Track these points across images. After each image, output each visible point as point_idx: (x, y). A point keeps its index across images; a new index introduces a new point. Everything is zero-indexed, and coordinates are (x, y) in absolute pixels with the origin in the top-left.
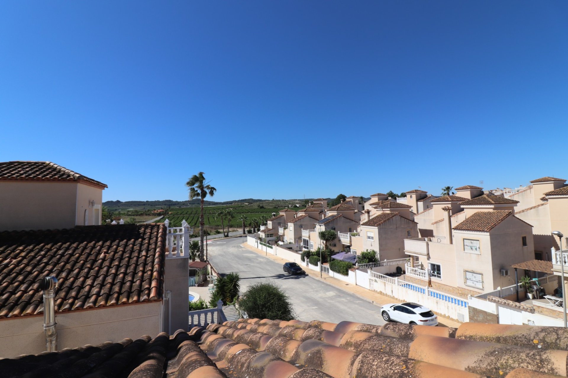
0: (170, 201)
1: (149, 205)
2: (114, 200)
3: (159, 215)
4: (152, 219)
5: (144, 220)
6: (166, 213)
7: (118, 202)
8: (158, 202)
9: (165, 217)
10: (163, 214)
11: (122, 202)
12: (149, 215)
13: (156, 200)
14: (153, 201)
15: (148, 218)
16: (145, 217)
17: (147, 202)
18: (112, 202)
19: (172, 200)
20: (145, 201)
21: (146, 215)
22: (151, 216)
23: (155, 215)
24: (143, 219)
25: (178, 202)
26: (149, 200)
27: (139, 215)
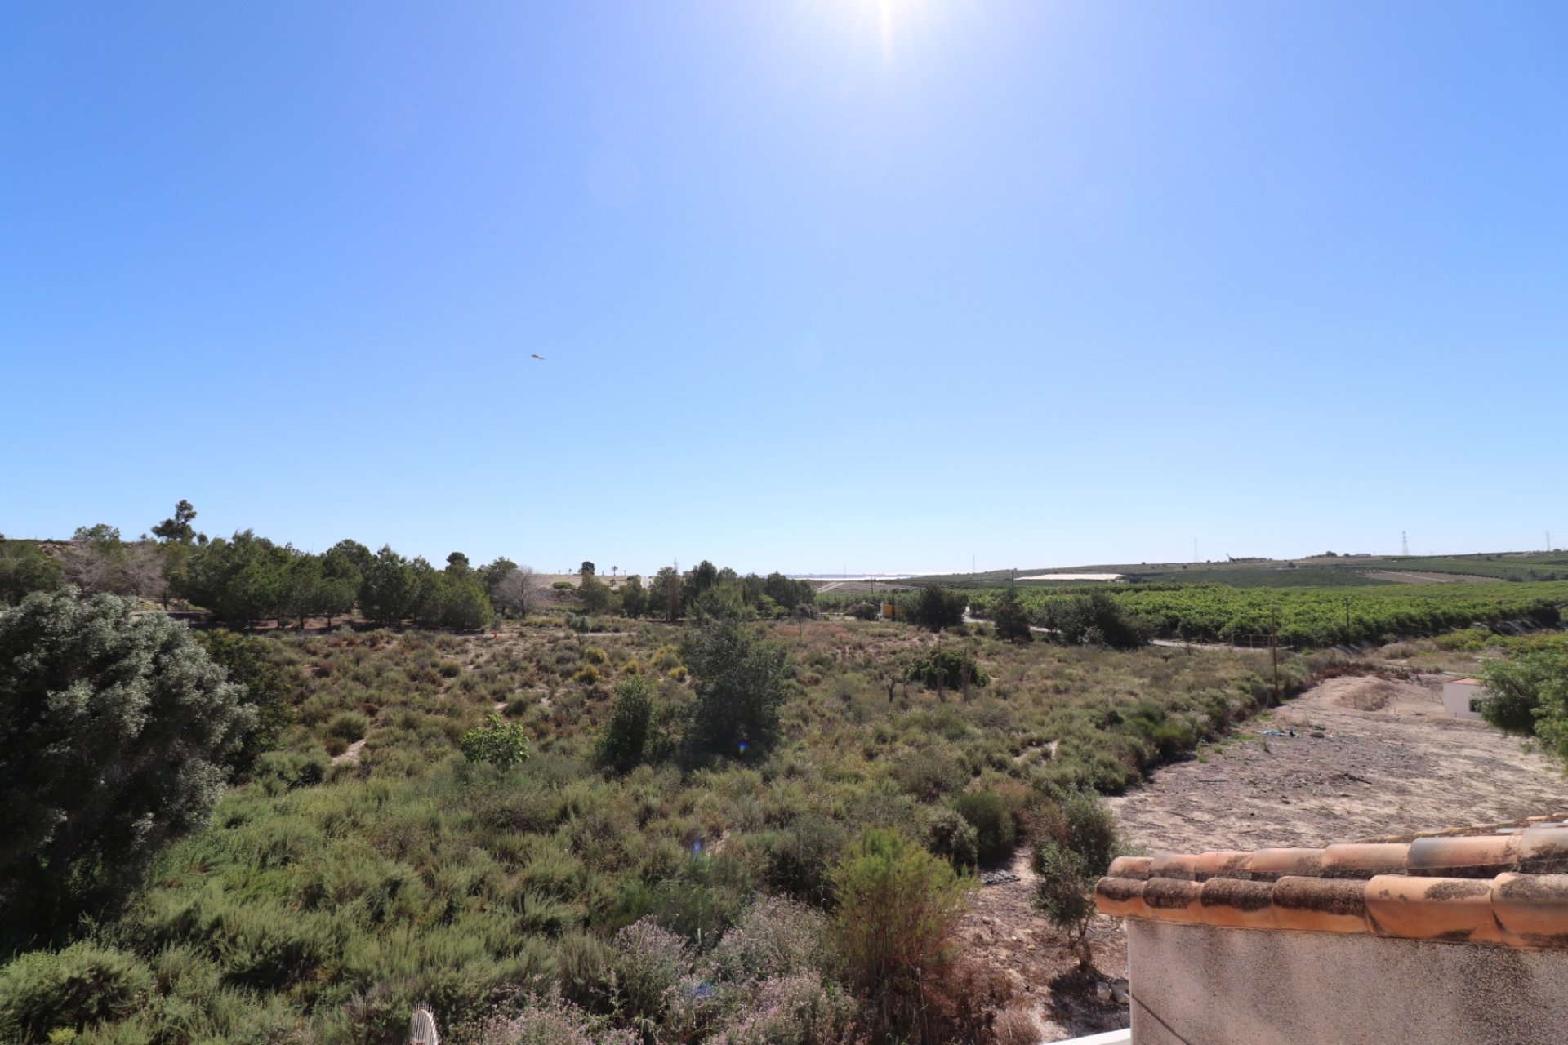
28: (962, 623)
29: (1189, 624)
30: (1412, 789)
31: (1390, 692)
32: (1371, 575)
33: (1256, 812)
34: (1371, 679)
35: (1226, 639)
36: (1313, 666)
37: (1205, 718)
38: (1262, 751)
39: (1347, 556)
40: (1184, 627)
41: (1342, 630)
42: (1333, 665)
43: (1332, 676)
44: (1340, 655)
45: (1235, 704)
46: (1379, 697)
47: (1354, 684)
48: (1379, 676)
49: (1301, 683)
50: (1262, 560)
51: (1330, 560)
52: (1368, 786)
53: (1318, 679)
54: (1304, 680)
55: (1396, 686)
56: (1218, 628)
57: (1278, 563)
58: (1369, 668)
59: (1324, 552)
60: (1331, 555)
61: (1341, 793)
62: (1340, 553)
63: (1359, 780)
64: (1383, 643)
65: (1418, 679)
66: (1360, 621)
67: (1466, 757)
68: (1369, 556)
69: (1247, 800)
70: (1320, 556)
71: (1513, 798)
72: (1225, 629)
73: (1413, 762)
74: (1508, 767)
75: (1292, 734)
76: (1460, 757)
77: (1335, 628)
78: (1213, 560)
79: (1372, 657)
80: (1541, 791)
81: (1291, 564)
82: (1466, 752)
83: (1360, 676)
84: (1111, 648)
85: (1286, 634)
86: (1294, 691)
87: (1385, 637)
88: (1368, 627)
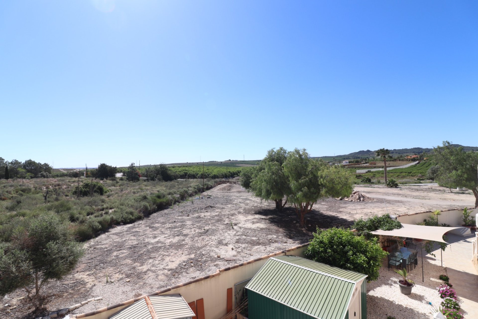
0: (419, 149)
1: (396, 153)
2: (365, 150)
3: (414, 160)
4: (406, 164)
5: (399, 165)
6: (420, 159)
7: (368, 151)
8: (406, 150)
9: (421, 162)
10: (418, 160)
11: (372, 151)
12: (402, 160)
13: (404, 148)
14: (400, 150)
15: (402, 163)
16: (399, 162)
17: (395, 150)
18: (363, 151)
19: (421, 147)
20: (393, 150)
21: (400, 160)
22: (405, 161)
23: (409, 161)
24: (397, 164)
25: (429, 149)
26: (397, 149)
27: (393, 161)
28: (115, 177)
29: (190, 174)
30: (226, 208)
31: (232, 187)
32: (237, 165)
33: (176, 220)
34: (228, 184)
35: (199, 178)
36: (215, 182)
37: (178, 196)
38: (191, 203)
39: (233, 160)
40: (188, 175)
41: (225, 174)
42: (220, 181)
43: (220, 184)
44: (224, 179)
45: (190, 192)
46: (229, 188)
47: (224, 185)
48: (230, 183)
49: (211, 186)
50: (215, 162)
51: (229, 162)
52: (214, 208)
53: (216, 185)
54: (212, 185)
55: (233, 185)
56: (197, 175)
57: (219, 162)
58: (228, 182)
59: (228, 160)
60: (230, 160)
61: (206, 211)
62: (232, 160)
63: (213, 207)
64: (235, 177)
65: (238, 183)
66: (229, 172)
67: (241, 199)
68: (237, 161)
69: (176, 217)
70: (227, 161)
71: (248, 207)
72: (198, 175)
73: (229, 201)
74: (249, 200)
75: (202, 198)
76: (240, 199)
77: (224, 173)
78: (204, 162)
79: (231, 180)
80: (254, 204)
81: (221, 162)
82: (242, 197)
83: (226, 184)
84: (164, 181)
85: (212, 175)
86: (208, 188)
87: (235, 176)
88: (231, 173)
